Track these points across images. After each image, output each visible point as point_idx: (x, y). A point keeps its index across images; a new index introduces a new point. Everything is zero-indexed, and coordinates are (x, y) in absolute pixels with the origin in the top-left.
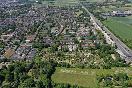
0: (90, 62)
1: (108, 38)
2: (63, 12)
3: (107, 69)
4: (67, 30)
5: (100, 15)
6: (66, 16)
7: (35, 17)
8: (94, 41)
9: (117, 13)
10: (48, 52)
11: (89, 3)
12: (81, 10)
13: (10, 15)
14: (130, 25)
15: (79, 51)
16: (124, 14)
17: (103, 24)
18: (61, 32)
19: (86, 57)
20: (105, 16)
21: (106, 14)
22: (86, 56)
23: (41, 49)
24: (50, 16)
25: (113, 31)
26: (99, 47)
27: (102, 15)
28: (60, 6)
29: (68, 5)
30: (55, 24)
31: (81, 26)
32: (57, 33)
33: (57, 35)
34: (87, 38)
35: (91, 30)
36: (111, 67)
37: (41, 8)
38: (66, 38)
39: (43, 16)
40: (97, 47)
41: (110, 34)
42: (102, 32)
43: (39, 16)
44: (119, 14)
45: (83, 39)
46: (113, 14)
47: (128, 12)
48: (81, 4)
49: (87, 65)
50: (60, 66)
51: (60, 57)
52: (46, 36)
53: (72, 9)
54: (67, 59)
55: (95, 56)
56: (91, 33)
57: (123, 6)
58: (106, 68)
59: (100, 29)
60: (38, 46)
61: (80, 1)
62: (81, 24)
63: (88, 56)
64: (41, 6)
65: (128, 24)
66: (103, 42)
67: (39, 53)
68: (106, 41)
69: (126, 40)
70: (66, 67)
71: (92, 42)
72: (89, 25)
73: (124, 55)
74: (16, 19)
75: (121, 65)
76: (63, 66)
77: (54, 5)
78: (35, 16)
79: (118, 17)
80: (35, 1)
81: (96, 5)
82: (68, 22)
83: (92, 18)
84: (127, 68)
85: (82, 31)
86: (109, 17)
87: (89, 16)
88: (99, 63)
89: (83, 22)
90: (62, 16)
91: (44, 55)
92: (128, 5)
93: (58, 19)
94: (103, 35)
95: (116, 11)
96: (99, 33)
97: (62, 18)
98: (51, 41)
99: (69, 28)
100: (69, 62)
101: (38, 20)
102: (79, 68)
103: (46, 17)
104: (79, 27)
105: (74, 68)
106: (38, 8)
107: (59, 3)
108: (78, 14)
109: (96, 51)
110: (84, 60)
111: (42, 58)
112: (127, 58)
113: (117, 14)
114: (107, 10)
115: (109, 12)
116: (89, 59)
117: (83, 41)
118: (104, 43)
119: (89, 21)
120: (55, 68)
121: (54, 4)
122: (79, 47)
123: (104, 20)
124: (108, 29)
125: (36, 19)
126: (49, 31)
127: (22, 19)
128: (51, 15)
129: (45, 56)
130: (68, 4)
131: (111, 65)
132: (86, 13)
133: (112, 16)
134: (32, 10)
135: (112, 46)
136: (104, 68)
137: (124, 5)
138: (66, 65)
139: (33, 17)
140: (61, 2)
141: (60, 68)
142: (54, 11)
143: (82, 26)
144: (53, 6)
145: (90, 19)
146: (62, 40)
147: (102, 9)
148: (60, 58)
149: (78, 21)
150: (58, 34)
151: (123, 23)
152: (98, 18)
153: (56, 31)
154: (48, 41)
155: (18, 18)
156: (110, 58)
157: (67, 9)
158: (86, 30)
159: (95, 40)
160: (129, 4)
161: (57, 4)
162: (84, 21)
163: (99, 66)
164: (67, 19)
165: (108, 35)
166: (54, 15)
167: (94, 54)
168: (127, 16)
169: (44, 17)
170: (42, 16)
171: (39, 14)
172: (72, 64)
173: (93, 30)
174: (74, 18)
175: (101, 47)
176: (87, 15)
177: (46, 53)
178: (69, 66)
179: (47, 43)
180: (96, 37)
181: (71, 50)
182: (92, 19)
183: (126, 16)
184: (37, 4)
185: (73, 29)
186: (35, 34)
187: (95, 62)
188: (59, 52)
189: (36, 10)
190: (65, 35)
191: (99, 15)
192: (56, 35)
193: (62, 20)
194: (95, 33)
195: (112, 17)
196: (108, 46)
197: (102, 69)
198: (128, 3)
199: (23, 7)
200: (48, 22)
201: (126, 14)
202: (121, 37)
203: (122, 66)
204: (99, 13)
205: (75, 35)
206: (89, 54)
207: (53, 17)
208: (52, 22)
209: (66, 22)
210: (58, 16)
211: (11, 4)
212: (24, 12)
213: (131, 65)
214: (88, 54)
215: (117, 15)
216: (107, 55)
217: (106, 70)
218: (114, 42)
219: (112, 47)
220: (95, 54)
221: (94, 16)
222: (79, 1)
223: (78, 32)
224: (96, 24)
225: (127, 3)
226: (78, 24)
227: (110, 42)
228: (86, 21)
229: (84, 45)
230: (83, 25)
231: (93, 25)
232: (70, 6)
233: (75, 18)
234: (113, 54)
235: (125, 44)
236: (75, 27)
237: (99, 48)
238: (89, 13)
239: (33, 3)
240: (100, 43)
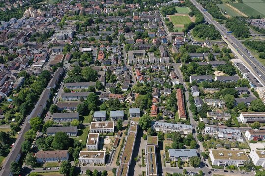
2: (129, 13)
12: (180, 5)
43: (53, 33)
87: (217, 36)
101: (42, 57)
128: (93, 26)
142: (102, 7)
169: (68, 41)
193: (130, 60)
221: (233, 36)
236: (188, 118)
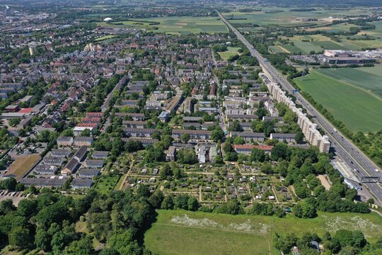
0: (257, 197)
1: (309, 129)
2: (182, 49)
3: (306, 216)
4: (194, 102)
5: (288, 62)
6: (190, 61)
7: (102, 63)
8: (269, 136)
9: (336, 56)
10: (136, 163)
11: (257, 26)
12: (232, 46)
13: (31, 54)
14: (373, 91)
15: (227, 163)
16: (355, 61)
17: (296, 87)
18: (176, 108)
19: (246, 181)
20: (301, 63)
21: (305, 58)
22: (247, 177)
23: (118, 154)
24: (145, 60)
25: (325, 107)
26: (282, 153)
27: (293, 60)
28: (175, 33)
29: (198, 31)
30: (157, 84)
31: (233, 91)
32: (164, 108)
33: (165, 115)
34: (249, 126)
35: (262, 105)
36: (318, 213)
37: (120, 37)
38: (189, 125)
39: (124, 60)
40: (279, 153)
41: (315, 117)
42: (294, 111)
43: (114, 60)
44: (341, 59)
45: (239, 129)
46: (324, 60)
47: (367, 54)
48: (233, 29)
49: (249, 204)
50: (171, 205)
51: (171, 180)
52: (131, 119)
53: (208, 43)
54: (192, 186)
55: (273, 178)
56: (262, 112)
57: (351, 37)
58: (304, 214)
59: (288, 100)
60: (107, 145)
61: (230, 21)
62: (234, 84)
63: (251, 178)
64: (121, 30)
65: (367, 89)
66: (296, 139)
67: (111, 166)
68: (303, 135)
69: (362, 134)
70: (187, 210)
71: (262, 137)
72: (255, 88)
73: (355, 179)
74: (48, 67)
75: (347, 207)
76: (180, 207)
77: (157, 29)
78: (102, 61)
79: (337, 67)
80: (103, 18)
81: (275, 33)
82: (195, 79)
83: (264, 70)
84: (364, 215)
85: (235, 105)
86: (314, 68)
87: (256, 63)
88: (284, 201)
89: (237, 81)
90: (179, 63)
91: (126, 173)
92: (366, 35)
93: (168, 69)
94: (296, 120)
95: (333, 51)
96: (284, 113)
97: (179, 68)
98: (147, 133)
99: (199, 97)
100: (196, 194)
101: (110, 72)
102: (224, 212)
103: (133, 62)
104: (227, 95)
105: (211, 211)
106: (110, 37)
107: (171, 23)
108: (225, 56)
109: (276, 165)
110: (241, 188)
111: (118, 181)
112: (362, 187)
113: (337, 58)
114: (308, 48)
115: (313, 53)
116: (255, 186)
117: (239, 134)
118: (298, 143)
119: (257, 78)
120: (156, 210)
121: (156, 26)
122: (226, 151)
123: (300, 75)
124: (309, 101)
125: (104, 69)
126: (142, 104)
127: (65, 66)
128: (149, 56)
129: (127, 175)
130: (198, 26)
131: (318, 205)
132: (249, 54)
133: (322, 64)
134: (95, 43)
135: (321, 150)
136: (296, 215)
137: (356, 33)
138: (186, 203)
139: (95, 61)
140: (176, 21)
141: (169, 210)
142: (157, 45)
143: (235, 90)
144: (155, 31)
145: (258, 72)
146: (179, 130)
147: (292, 44)
148: (172, 183)
149: (225, 76)
150: (166, 113)
151: (354, 86)
152: (282, 69)
153: (162, 105)
154: (138, 132)
155: (52, 63)
156: (316, 185)
157: (193, 42)
158: (248, 103)
159: (273, 132)
160: (369, 33)
161: (164, 27)
162: (240, 77)
163: (283, 207)
164: (195, 69)
165: (310, 118)
166: (156, 56)
167: (269, 172)
168: (365, 66)
169: (128, 64)
170: (122, 60)
171: (112, 54)
172: (206, 201)
173: (266, 104)
174: (214, 66)
175: (290, 154)
176: (251, 60)
177: (131, 166)
178: (196, 206)
179: (134, 137)
180: (276, 124)
181: (202, 159)
182: (266, 73)
183: (360, 66)
184: (110, 26)
185: (209, 100)
186: (100, 111)
187: (272, 197)
188: (168, 166)
189: (106, 43)
190: (186, 115)
191: (283, 62)
192: (161, 116)
193: (180, 74)
194: (272, 112)
195: (322, 67)
196: (310, 151)
197: (292, 218)
198: (367, 29)
199: (70, 34)
200: (140, 78)
201: (361, 61)
202: (347, 127)
203: (350, 211)
204: (286, 55)
205: (216, 117)
206: (254, 173)
207: (153, 64)
208: (151, 78)
209: (190, 80)
210: (169, 62)
211: (36, 24)
212: (71, 46)
213: (377, 207)
214: (250, 172)
215: (334, 63)
216: (307, 175)
217: (303, 220)
218: (326, 138)
219: (321, 154)
220: (273, 173)
221: (269, 63)
222: (227, 20)
223: (224, 109)
224: (277, 87)
225: (363, 29)
226: (225, 86)
227: (317, 139)
228: (248, 77)
229: (240, 146)
230: (239, 88)
231: (266, 90)
232: (201, 33)
233: (216, 69)
234: (323, 173)
235: (358, 145)
236: (215, 94)
237: (284, 157)
238: (255, 54)
239: (98, 24)
240: (288, 140)
